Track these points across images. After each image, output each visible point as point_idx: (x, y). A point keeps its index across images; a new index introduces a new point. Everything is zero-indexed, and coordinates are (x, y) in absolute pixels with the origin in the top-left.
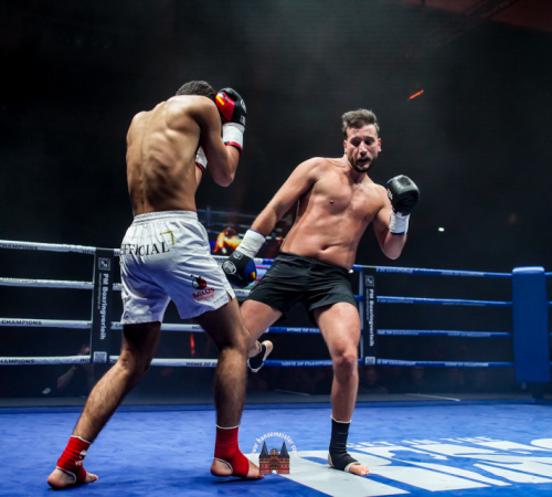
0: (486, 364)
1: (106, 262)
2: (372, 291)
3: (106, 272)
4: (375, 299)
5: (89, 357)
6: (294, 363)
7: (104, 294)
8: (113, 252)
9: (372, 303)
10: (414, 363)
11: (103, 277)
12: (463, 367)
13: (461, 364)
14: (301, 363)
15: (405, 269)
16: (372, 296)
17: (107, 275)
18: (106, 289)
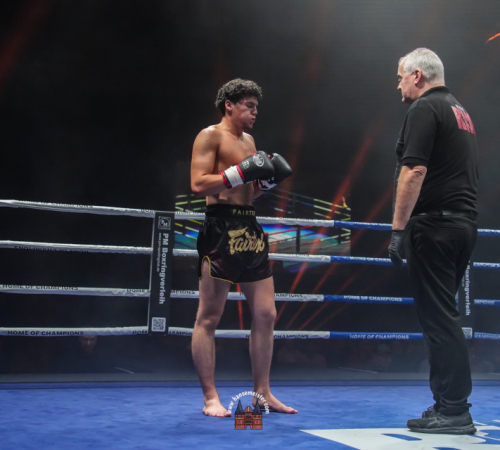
1: (166, 221)
3: (166, 232)
5: (146, 328)
6: (363, 335)
7: (164, 255)
8: (173, 215)
11: (163, 237)
14: (371, 336)
17: (166, 235)
18: (165, 250)
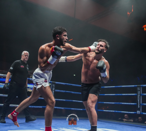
0: (82, 109)
2: (54, 88)
4: (54, 90)
9: (54, 91)
10: (63, 108)
12: (76, 110)
13: (75, 109)
15: (63, 83)
16: (54, 89)
